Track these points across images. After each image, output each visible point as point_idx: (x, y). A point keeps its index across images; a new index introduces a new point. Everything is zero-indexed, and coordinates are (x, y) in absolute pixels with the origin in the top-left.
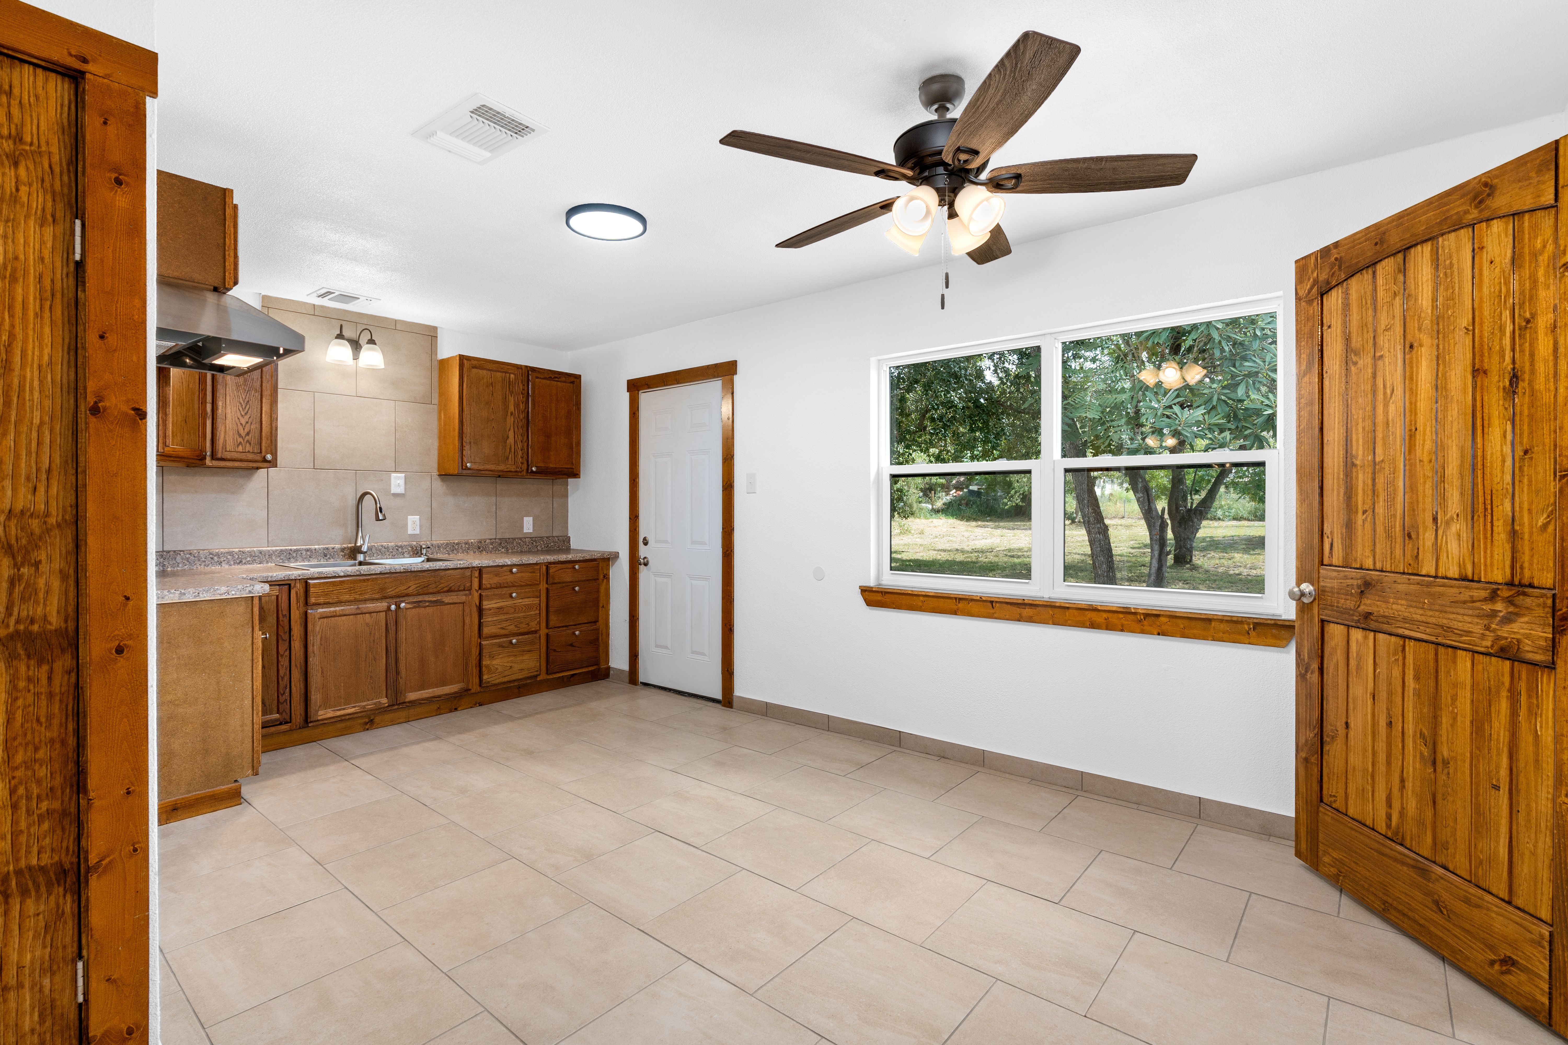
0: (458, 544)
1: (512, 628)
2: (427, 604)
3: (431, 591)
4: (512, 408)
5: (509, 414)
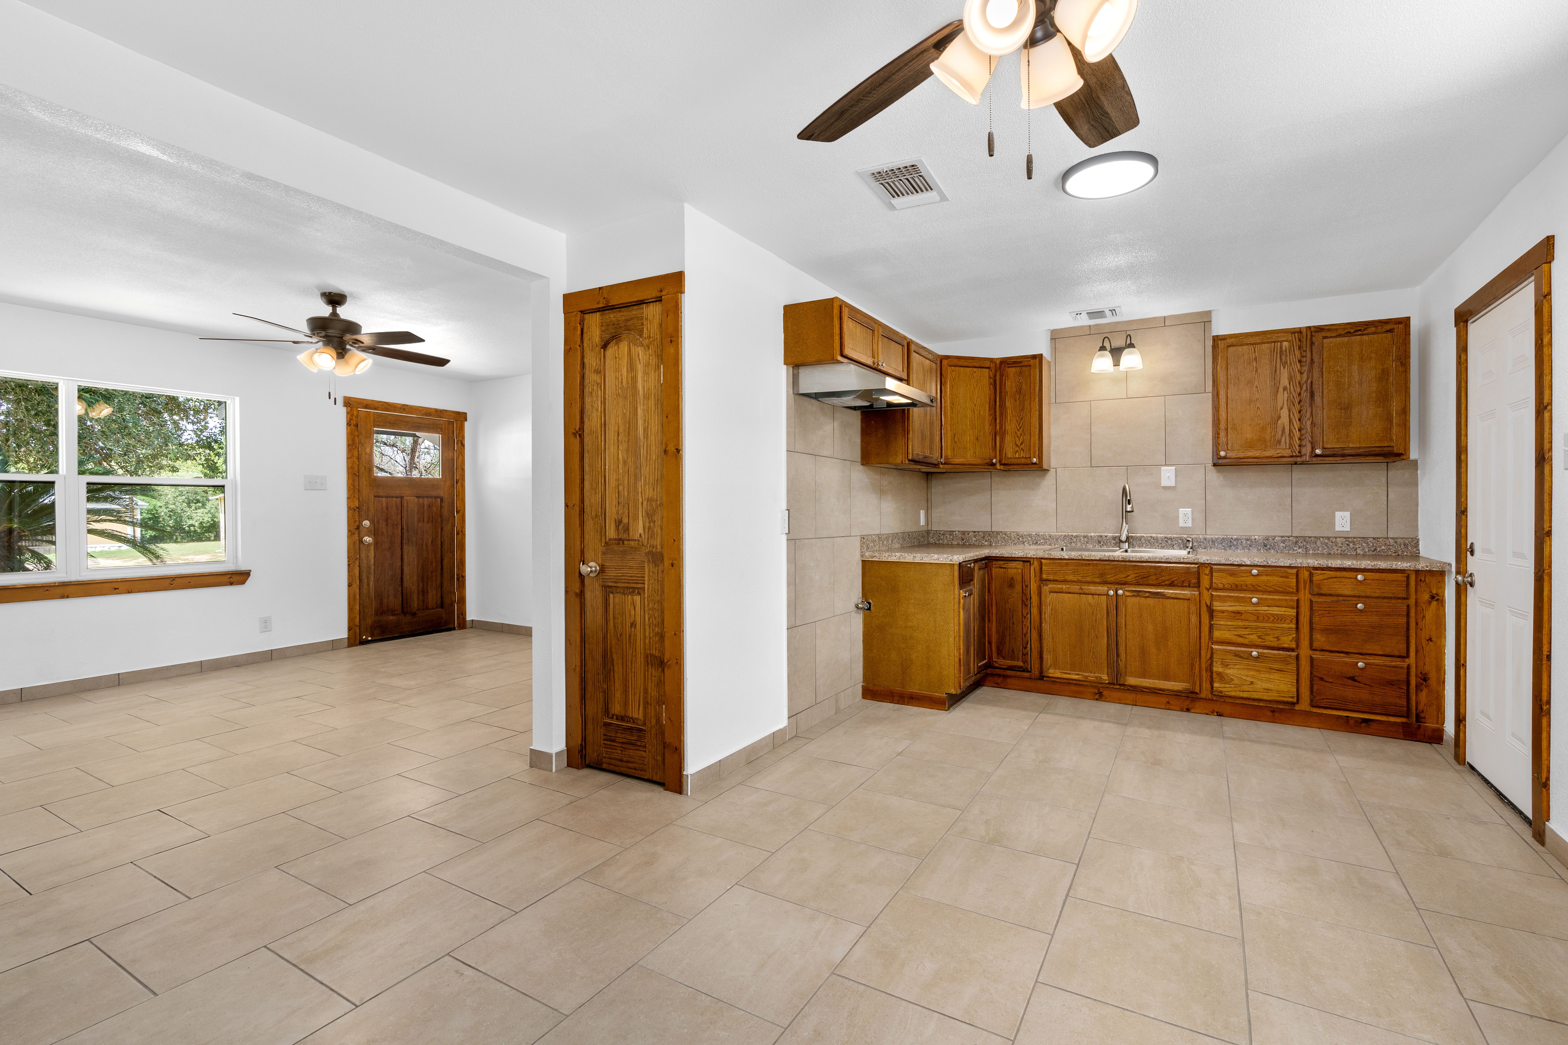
0: (1236, 540)
1: (1254, 637)
2: (1147, 595)
3: (1152, 582)
4: (1285, 381)
5: (1281, 389)
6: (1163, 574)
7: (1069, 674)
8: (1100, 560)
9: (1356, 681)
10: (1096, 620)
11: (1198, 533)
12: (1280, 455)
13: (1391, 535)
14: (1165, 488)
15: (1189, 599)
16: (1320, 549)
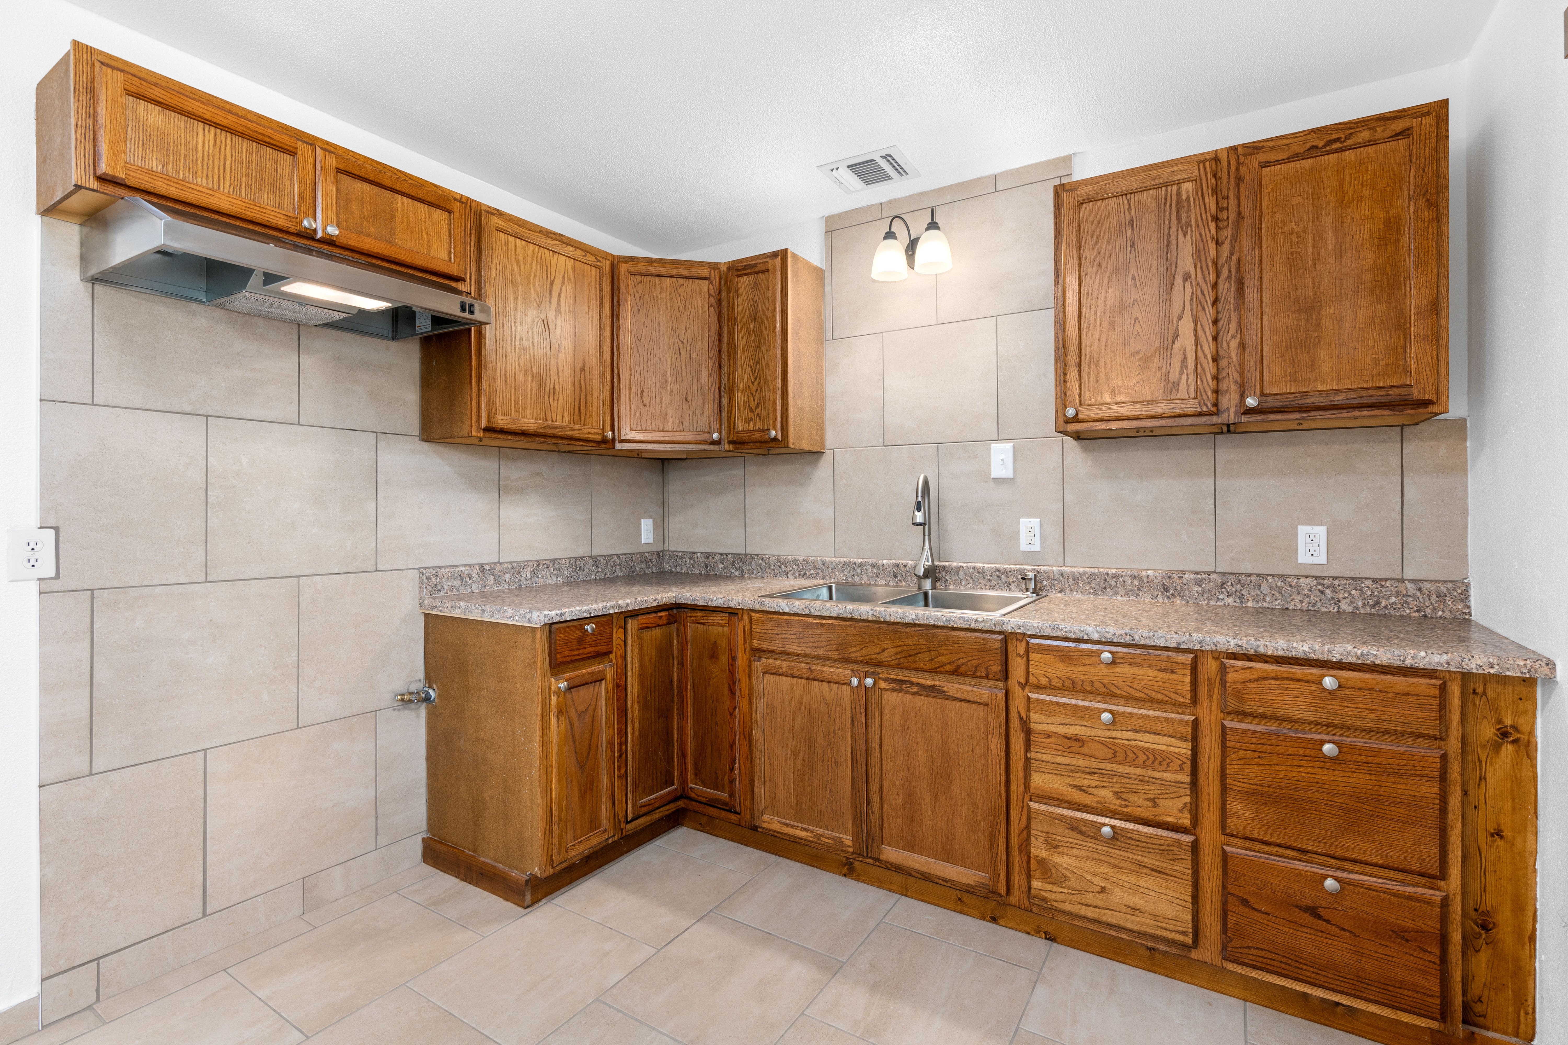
0: (1115, 576)
1: (1106, 794)
2: (915, 689)
3: (922, 666)
4: (1186, 262)
5: (1179, 280)
6: (942, 650)
7: (793, 827)
8: (837, 618)
9: (1320, 917)
10: (834, 730)
11: (1051, 562)
12: (1177, 411)
13: (1409, 574)
14: (999, 481)
15: (986, 705)
16: (1268, 599)
